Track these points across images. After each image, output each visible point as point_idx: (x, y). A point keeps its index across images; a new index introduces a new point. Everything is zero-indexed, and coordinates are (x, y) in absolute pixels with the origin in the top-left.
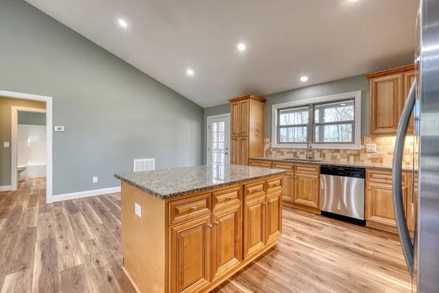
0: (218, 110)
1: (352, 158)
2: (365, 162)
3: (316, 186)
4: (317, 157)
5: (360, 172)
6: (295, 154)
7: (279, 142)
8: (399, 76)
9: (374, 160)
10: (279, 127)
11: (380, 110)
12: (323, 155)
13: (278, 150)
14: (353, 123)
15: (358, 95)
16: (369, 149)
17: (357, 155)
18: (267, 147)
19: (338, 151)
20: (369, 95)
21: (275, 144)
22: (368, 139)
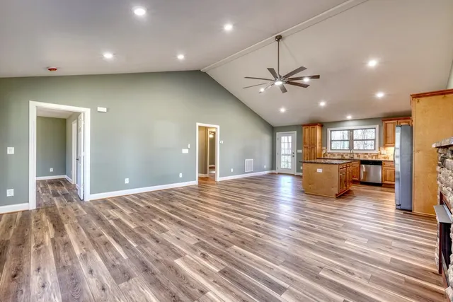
0: (286, 129)
1: (374, 158)
2: (381, 158)
3: (358, 171)
4: (355, 157)
5: (379, 163)
6: (342, 156)
7: (331, 149)
8: (396, 121)
9: (385, 158)
10: (331, 141)
11: (388, 136)
12: (359, 156)
13: (331, 154)
14: (375, 140)
15: (377, 127)
16: (382, 153)
17: (377, 156)
18: (324, 152)
19: (367, 154)
20: (383, 128)
21: (329, 151)
22: (382, 149)
